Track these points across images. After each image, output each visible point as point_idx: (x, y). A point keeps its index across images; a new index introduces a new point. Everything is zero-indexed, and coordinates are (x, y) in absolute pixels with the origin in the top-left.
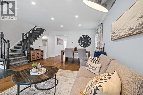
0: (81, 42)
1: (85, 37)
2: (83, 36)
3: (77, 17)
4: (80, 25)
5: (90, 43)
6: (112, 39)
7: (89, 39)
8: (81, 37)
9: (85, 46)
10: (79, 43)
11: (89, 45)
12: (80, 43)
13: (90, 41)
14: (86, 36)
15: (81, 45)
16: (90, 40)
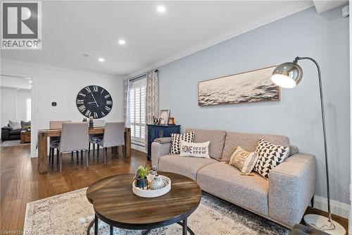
0: (85, 104)
1: (96, 90)
2: (91, 87)
3: (122, 42)
4: (101, 60)
5: (110, 106)
6: (200, 104)
7: (106, 97)
8: (84, 91)
9: (96, 114)
10: (78, 106)
11: (107, 113)
12: (83, 108)
13: (108, 102)
14: (100, 88)
15: (86, 111)
16: (110, 99)
